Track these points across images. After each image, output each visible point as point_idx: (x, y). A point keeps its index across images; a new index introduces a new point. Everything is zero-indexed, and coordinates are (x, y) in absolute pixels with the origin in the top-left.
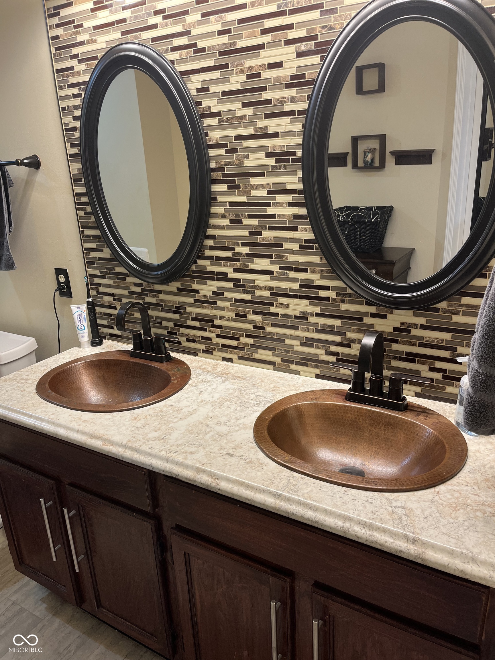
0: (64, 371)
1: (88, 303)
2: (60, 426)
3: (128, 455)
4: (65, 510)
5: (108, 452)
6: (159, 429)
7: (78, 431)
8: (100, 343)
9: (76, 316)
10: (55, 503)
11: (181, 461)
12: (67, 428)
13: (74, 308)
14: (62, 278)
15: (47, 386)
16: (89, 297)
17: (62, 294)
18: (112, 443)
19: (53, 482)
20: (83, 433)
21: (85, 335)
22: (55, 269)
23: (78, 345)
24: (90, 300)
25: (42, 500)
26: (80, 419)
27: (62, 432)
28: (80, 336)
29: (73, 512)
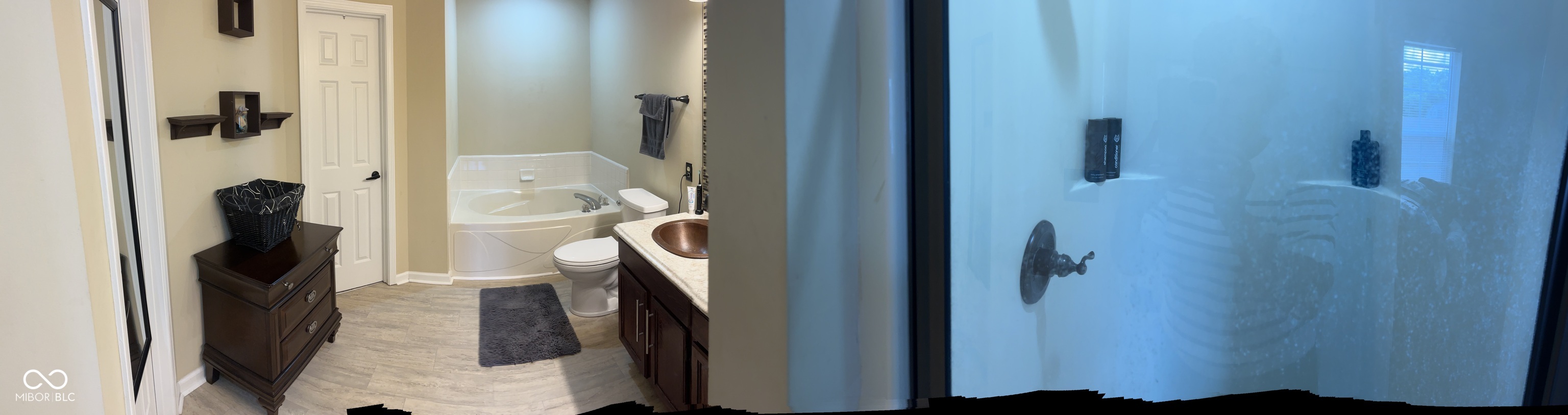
0: (673, 225)
1: (698, 187)
2: (654, 258)
3: (682, 286)
4: (647, 311)
5: (673, 281)
6: (703, 275)
7: (662, 264)
8: (701, 213)
9: (689, 194)
10: (645, 305)
11: (703, 298)
12: (658, 261)
13: (689, 188)
14: (689, 170)
15: (659, 232)
16: (700, 183)
17: (687, 179)
18: (677, 277)
19: (646, 291)
20: (665, 266)
21: (692, 206)
22: (687, 163)
23: (688, 212)
24: (700, 185)
25: (637, 301)
26: (667, 257)
27: (655, 262)
28: (689, 206)
29: (652, 315)
